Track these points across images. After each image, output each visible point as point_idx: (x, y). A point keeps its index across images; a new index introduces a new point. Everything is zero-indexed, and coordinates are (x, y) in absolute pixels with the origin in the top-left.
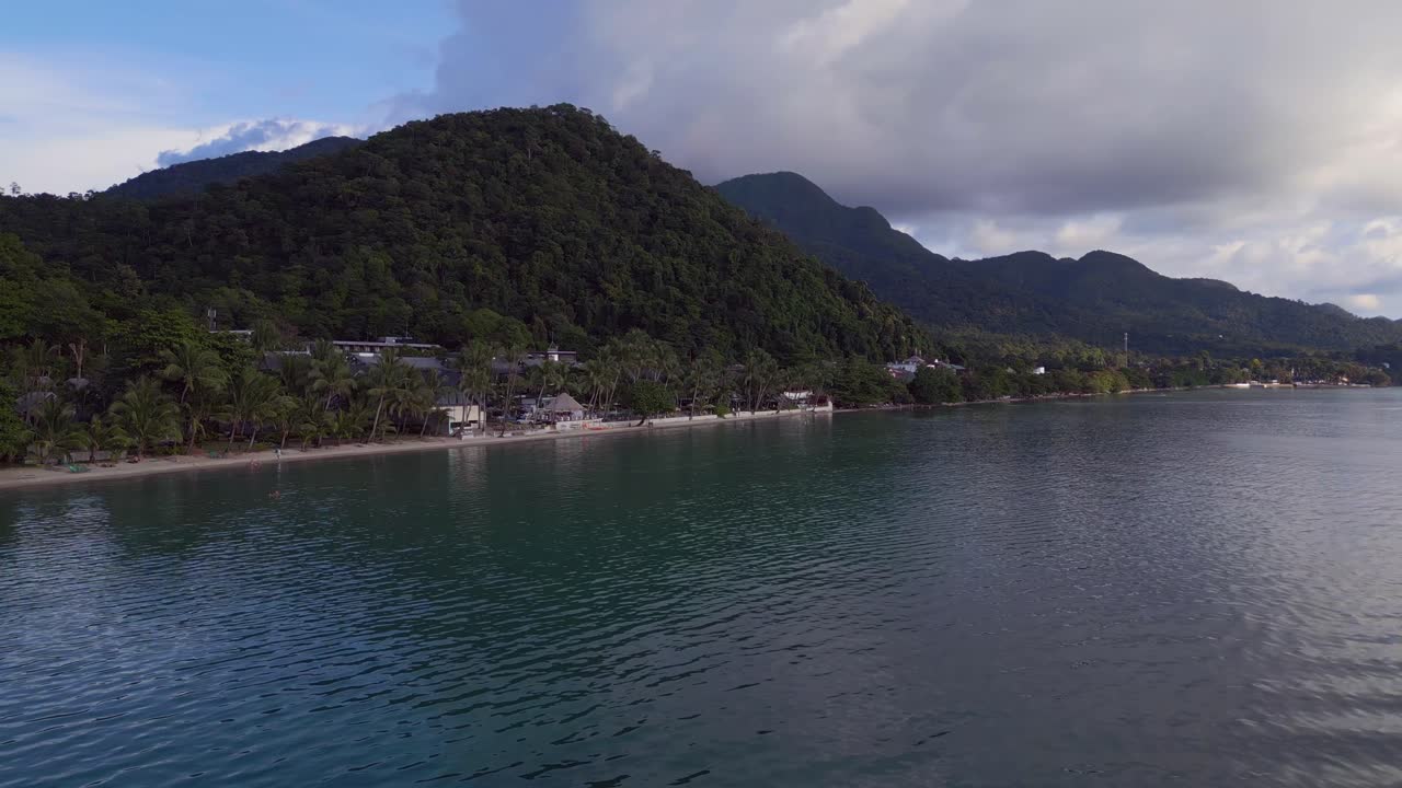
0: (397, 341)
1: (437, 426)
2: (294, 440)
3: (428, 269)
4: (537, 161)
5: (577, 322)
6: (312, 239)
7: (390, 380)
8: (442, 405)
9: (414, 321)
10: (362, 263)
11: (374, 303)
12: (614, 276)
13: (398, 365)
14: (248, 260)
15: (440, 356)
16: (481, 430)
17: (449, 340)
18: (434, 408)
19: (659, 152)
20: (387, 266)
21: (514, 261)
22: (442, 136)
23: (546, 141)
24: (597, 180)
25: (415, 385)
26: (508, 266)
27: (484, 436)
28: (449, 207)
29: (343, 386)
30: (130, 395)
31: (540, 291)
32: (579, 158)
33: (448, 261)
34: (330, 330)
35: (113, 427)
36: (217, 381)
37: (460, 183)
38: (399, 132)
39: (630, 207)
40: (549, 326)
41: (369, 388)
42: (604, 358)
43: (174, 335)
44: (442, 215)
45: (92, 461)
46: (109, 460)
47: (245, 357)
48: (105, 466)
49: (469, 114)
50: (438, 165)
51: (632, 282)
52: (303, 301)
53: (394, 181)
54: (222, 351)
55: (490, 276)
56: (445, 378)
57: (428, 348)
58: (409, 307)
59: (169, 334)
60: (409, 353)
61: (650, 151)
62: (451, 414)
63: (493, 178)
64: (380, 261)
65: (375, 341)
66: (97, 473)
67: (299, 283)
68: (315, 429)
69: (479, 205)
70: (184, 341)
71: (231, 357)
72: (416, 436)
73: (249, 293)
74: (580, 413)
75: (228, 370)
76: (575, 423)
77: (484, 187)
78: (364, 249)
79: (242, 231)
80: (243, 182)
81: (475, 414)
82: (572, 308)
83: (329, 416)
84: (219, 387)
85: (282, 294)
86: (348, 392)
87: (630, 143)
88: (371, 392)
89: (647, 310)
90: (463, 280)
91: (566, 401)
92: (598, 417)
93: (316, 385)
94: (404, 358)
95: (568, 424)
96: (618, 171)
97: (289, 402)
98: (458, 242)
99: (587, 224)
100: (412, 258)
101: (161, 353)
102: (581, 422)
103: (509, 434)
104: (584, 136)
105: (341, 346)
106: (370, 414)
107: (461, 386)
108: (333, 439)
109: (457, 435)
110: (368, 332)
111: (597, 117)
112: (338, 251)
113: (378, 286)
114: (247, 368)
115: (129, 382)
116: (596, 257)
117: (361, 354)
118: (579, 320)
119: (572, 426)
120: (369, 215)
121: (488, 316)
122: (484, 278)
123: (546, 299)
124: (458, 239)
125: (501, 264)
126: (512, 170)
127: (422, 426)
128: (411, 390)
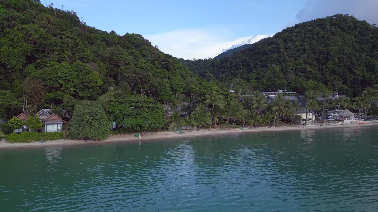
0: (282, 92)
1: (297, 120)
2: (246, 124)
3: (292, 70)
4: (329, 33)
5: (343, 84)
6: (259, 64)
7: (280, 105)
8: (298, 113)
9: (287, 86)
10: (272, 69)
11: (276, 81)
12: (358, 67)
13: (283, 99)
14: (242, 71)
15: (297, 96)
16: (313, 123)
17: (299, 91)
18: (296, 114)
19: (375, 25)
20: (280, 70)
21: (320, 65)
22: (297, 30)
23: (332, 26)
24: (351, 36)
25: (289, 106)
26: (318, 67)
27: (315, 125)
28: (299, 51)
29: (264, 106)
30: (197, 109)
31: (330, 74)
32: (344, 30)
33: (298, 67)
34: (263, 89)
35: (192, 119)
36: (222, 105)
37: (303, 43)
38: (284, 31)
39: (364, 44)
40: (333, 86)
41: (273, 107)
42: (365, 95)
43: (210, 90)
44: (297, 53)
45: (186, 130)
46: (191, 129)
47: (232, 97)
48: (189, 132)
49: (306, 22)
50: (295, 39)
51: (365, 69)
52: (256, 81)
53: (282, 45)
54: (225, 95)
55: (312, 70)
56: (300, 104)
57: (292, 93)
58: (286, 81)
59: (209, 90)
60: (287, 95)
61: (371, 25)
62: (302, 116)
63: (313, 40)
64: (277, 68)
65: (276, 92)
66: (187, 134)
67: (255, 76)
68: (254, 121)
69: (308, 49)
70: (213, 92)
71: (227, 97)
72: (289, 124)
73: (242, 80)
74: (354, 117)
75: (226, 101)
76: (352, 121)
77: (310, 44)
78: (273, 65)
79: (241, 63)
80: (242, 51)
81: (311, 116)
82: (342, 79)
83: (259, 117)
84: (222, 107)
85: (250, 79)
86: (265, 108)
87: (364, 23)
88: (273, 108)
89: (373, 78)
90: (304, 72)
91: (347, 112)
92: (362, 118)
93: (254, 106)
94: (285, 97)
95: (349, 121)
96: (359, 33)
97: (245, 112)
98: (301, 61)
99: (348, 51)
100: (287, 66)
101: (206, 96)
102: (354, 121)
103: (325, 125)
104: (346, 23)
105: (266, 93)
106: (273, 116)
107: (306, 107)
108: (260, 125)
109: (304, 124)
110: (273, 89)
111: (351, 16)
112: (266, 67)
113: (277, 75)
114: (232, 101)
115: (197, 105)
116: (351, 62)
117: (271, 96)
118: (345, 83)
119: (350, 122)
120: (275, 56)
121: (312, 83)
122: (310, 71)
123: (332, 77)
124: (301, 60)
125: (316, 66)
126: (320, 37)
127: (292, 120)
128: (288, 108)
